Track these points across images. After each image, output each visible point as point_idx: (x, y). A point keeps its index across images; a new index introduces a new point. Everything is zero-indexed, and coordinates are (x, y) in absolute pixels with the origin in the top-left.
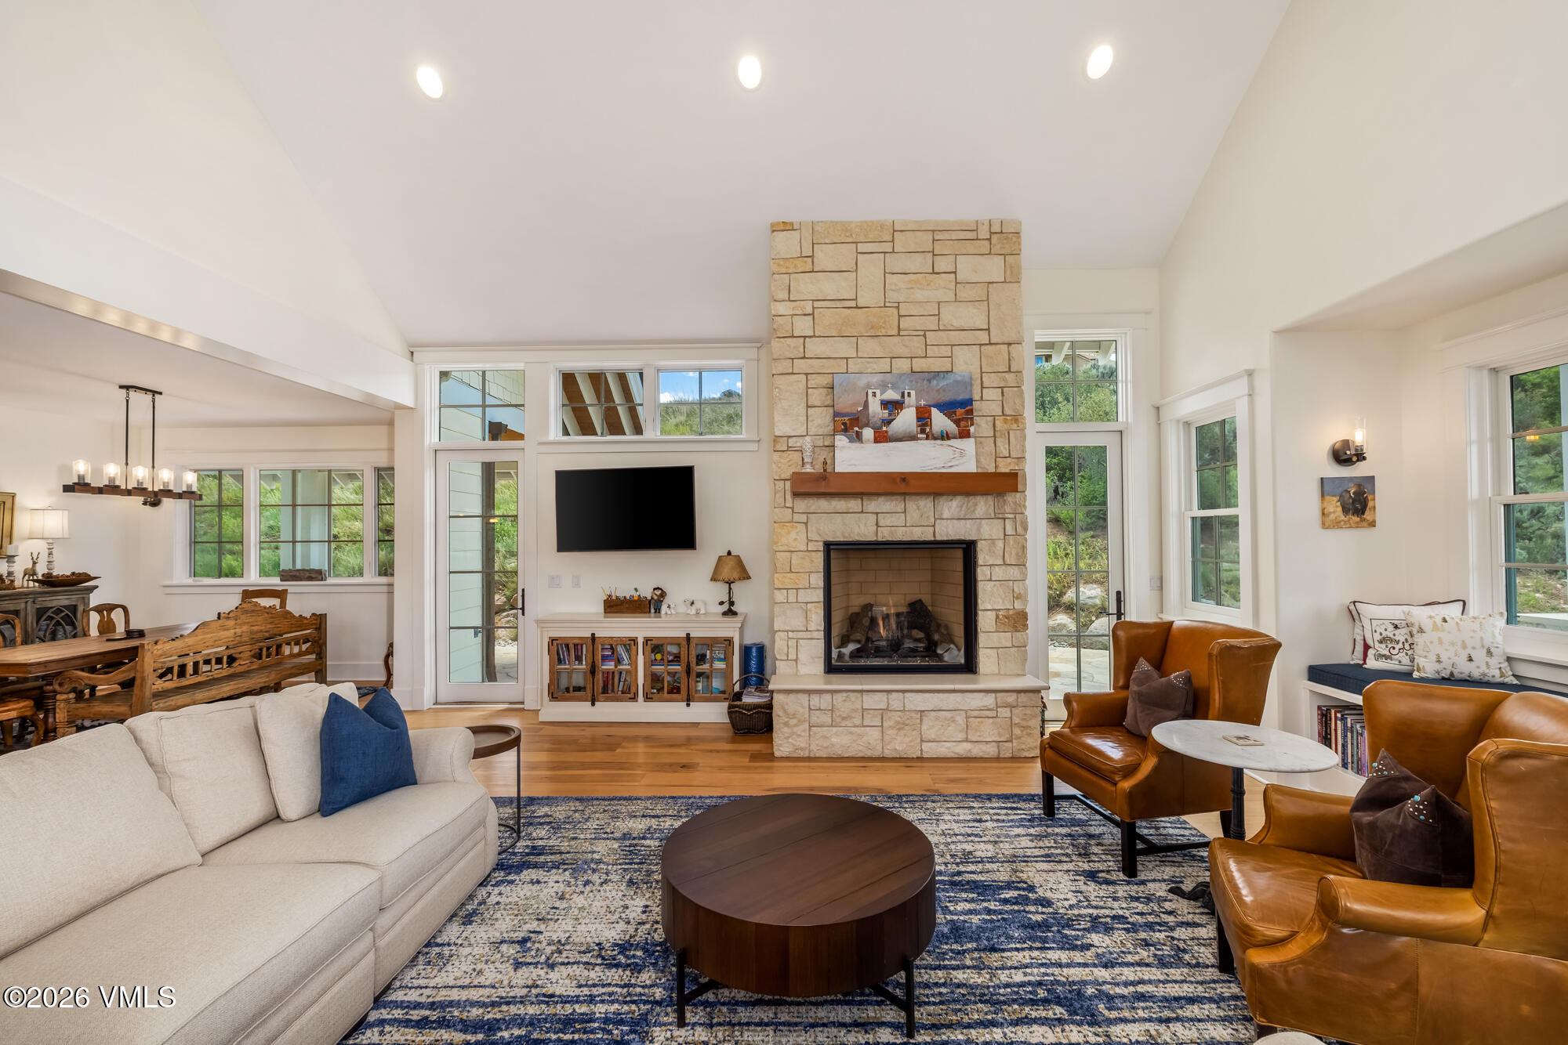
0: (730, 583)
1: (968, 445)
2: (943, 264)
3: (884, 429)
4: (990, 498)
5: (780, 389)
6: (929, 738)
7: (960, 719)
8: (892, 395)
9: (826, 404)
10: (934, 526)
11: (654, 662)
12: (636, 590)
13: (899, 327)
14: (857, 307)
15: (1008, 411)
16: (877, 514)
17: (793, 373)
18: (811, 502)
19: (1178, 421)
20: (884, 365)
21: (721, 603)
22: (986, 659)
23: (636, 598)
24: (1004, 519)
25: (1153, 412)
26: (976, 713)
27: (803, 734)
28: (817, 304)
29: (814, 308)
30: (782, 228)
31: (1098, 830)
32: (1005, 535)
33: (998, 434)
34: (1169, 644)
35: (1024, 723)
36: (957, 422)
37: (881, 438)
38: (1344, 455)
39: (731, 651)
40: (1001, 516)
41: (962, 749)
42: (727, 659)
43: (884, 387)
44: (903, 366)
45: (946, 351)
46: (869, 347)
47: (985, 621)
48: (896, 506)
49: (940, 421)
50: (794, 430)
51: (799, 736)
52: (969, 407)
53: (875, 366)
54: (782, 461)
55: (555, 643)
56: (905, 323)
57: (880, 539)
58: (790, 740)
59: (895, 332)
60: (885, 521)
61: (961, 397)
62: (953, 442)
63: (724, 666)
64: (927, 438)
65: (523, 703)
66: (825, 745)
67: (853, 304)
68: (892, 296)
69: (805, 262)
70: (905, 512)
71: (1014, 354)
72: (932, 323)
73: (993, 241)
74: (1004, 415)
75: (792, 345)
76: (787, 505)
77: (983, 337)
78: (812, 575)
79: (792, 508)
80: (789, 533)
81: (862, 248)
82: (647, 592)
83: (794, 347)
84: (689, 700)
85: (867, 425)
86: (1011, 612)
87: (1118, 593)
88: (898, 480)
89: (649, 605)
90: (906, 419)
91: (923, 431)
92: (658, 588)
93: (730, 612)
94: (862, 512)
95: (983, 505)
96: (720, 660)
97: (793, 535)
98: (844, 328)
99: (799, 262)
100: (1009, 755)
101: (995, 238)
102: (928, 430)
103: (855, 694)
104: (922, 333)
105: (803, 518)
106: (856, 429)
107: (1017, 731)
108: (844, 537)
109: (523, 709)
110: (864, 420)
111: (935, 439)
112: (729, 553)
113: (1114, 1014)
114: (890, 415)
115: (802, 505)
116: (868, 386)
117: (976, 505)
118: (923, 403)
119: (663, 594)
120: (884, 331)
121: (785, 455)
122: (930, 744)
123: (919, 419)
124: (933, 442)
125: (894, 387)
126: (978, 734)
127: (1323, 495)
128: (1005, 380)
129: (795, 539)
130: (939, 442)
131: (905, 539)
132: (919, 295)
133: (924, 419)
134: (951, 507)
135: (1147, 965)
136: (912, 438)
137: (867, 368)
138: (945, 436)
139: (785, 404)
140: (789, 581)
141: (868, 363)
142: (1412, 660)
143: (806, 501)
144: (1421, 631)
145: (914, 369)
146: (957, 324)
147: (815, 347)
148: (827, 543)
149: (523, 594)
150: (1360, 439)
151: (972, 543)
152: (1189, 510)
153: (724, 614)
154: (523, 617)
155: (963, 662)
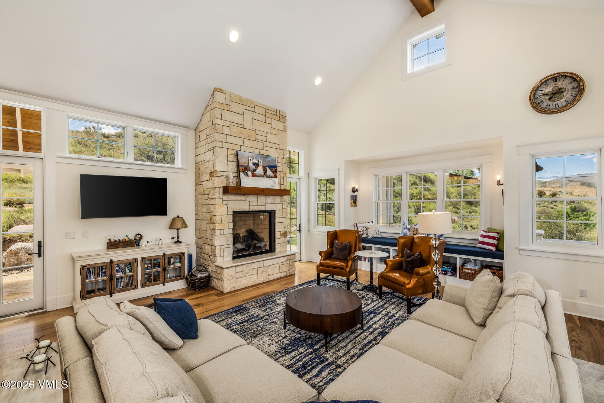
0: (178, 229)
1: (276, 180)
2: (268, 121)
3: (254, 172)
4: (279, 197)
5: (219, 153)
6: (270, 274)
7: (278, 266)
8: (255, 161)
9: (234, 161)
10: (265, 206)
11: (145, 269)
12: (127, 236)
13: (256, 138)
14: (244, 128)
15: (283, 171)
16: (249, 201)
17: (223, 148)
18: (229, 196)
19: (314, 177)
20: (251, 150)
21: (173, 238)
22: (278, 247)
23: (127, 240)
24: (282, 203)
25: (308, 174)
26: (281, 264)
27: (234, 282)
28: (231, 123)
29: (230, 125)
30: (219, 91)
31: (331, 284)
32: (282, 208)
33: (281, 177)
34: (337, 236)
35: (292, 264)
36: (273, 172)
37: (254, 175)
38: (354, 190)
39: (184, 258)
40: (282, 202)
41: (278, 276)
42: (181, 261)
43: (253, 158)
44: (257, 151)
45: (268, 149)
46: (247, 143)
47: (278, 235)
48: (255, 199)
49: (269, 172)
50: (223, 169)
51: (233, 283)
52: (276, 168)
53: (249, 150)
54: (219, 180)
55: (85, 268)
56: (258, 137)
57: (250, 210)
58: (230, 285)
59: (255, 140)
60: (252, 204)
61: (274, 165)
62: (273, 179)
63: (180, 265)
64: (266, 177)
65: (43, 308)
66: (241, 284)
67: (243, 126)
68: (254, 127)
69: (227, 107)
70: (257, 201)
71: (285, 153)
72: (265, 139)
73: (280, 117)
74: (282, 171)
75: (223, 137)
76: (221, 198)
77: (277, 146)
78: (229, 224)
79: (222, 199)
80: (221, 208)
81: (246, 107)
82: (132, 237)
83: (224, 138)
84: (164, 283)
85: (249, 171)
86: (284, 232)
87: (299, 224)
88: (261, 191)
89: (135, 243)
90: (260, 170)
91: (265, 175)
92: (138, 234)
93: (178, 242)
94: (245, 201)
95: (277, 199)
96: (177, 262)
97: (223, 209)
98: (240, 134)
99: (225, 106)
100: (289, 274)
101: (281, 116)
102: (266, 174)
103: (250, 264)
104: (262, 142)
105: (226, 202)
106: (246, 171)
107: (291, 267)
108: (239, 209)
109: (46, 312)
110: (248, 169)
111: (268, 177)
112: (178, 217)
113: (379, 312)
114: (255, 168)
115: (226, 197)
116: (248, 157)
117: (276, 199)
118: (264, 165)
119: (141, 237)
120: (252, 138)
121: (220, 178)
122: (270, 276)
123: (264, 170)
124: (268, 178)
125: (256, 158)
126: (282, 270)
127: (351, 199)
128: (283, 161)
129: (224, 210)
130: (269, 178)
131: (257, 210)
132: (262, 129)
133: (265, 170)
134: (270, 199)
135: (372, 303)
136: (262, 177)
137: (246, 150)
138: (270, 177)
139: (220, 159)
140: (221, 226)
141: (247, 148)
142: (367, 234)
143: (227, 196)
144: (369, 228)
145: (260, 153)
146: (272, 141)
147: (230, 139)
148: (234, 212)
149: (40, 245)
150: (357, 187)
151: (274, 211)
152: (316, 201)
153: (175, 243)
154: (41, 258)
155: (268, 249)
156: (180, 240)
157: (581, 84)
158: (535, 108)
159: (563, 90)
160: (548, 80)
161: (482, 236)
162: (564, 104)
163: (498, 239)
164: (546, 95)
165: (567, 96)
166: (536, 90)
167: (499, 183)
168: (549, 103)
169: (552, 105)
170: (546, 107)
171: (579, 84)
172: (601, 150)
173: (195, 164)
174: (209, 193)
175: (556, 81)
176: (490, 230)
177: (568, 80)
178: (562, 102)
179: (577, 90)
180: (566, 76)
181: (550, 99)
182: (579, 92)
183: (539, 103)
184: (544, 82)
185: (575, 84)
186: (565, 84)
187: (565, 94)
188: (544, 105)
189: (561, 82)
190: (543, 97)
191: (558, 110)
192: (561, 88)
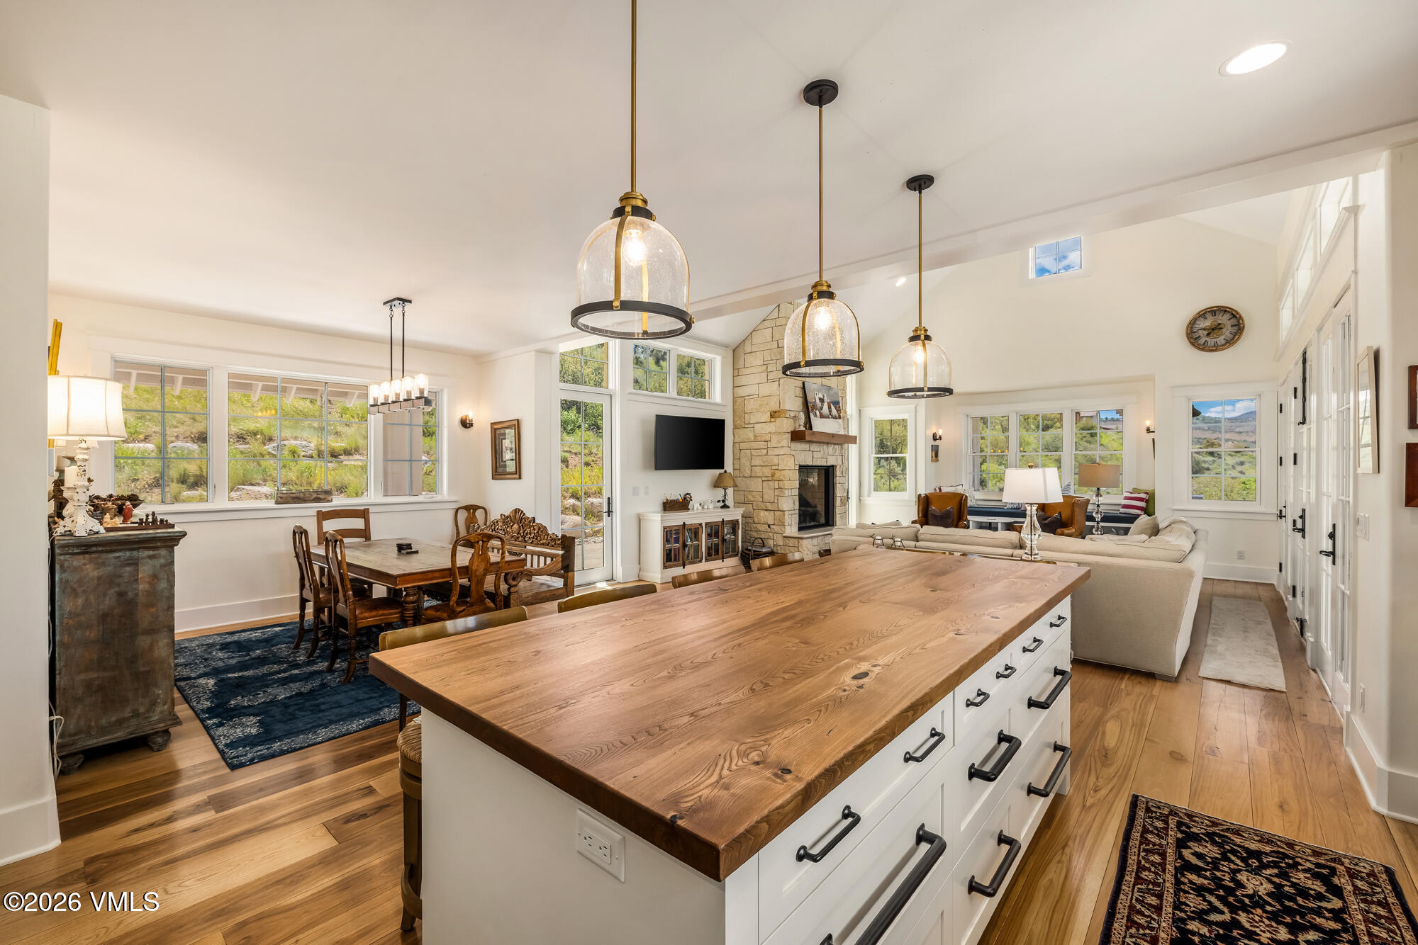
0: (725, 489)
1: (841, 422)
3: (822, 411)
4: (839, 446)
5: (788, 386)
8: (820, 395)
9: (800, 396)
10: (829, 460)
16: (813, 452)
18: (798, 445)
19: (869, 417)
21: (719, 501)
22: (837, 519)
23: (681, 501)
24: (841, 456)
25: (859, 412)
32: (841, 463)
33: (844, 418)
34: (931, 499)
36: (837, 411)
37: (821, 415)
38: (935, 438)
39: (738, 527)
40: (841, 454)
42: (734, 532)
43: (818, 391)
44: (819, 381)
47: (838, 501)
49: (833, 411)
50: (789, 407)
52: (839, 405)
54: (785, 423)
55: (665, 530)
57: (813, 464)
61: (837, 400)
62: (838, 420)
63: (733, 537)
64: (831, 418)
65: (614, 580)
70: (820, 451)
71: (844, 382)
76: (789, 446)
78: (796, 482)
79: (790, 448)
80: (787, 460)
84: (723, 558)
85: (817, 409)
86: (844, 497)
90: (826, 408)
91: (830, 414)
92: (688, 494)
93: (725, 506)
94: (809, 451)
95: (838, 449)
96: (730, 533)
97: (791, 461)
105: (793, 453)
106: (814, 410)
108: (805, 463)
110: (815, 406)
111: (833, 418)
112: (726, 471)
114: (821, 405)
115: (794, 445)
116: (814, 390)
117: (836, 449)
118: (829, 402)
119: (691, 498)
121: (787, 420)
125: (820, 391)
127: (931, 451)
128: (843, 393)
129: (792, 464)
130: (833, 420)
131: (820, 464)
133: (830, 409)
134: (833, 449)
136: (827, 417)
138: (835, 418)
139: (789, 393)
140: (789, 485)
143: (796, 444)
145: (823, 384)
148: (800, 466)
149: (609, 501)
150: (940, 432)
151: (833, 466)
152: (872, 453)
153: (722, 507)
154: (610, 518)
155: (824, 522)
156: (727, 503)
157: (1241, 322)
158: (1193, 344)
159: (1222, 326)
160: (1206, 312)
161: (1127, 498)
162: (1223, 342)
163: (1147, 501)
164: (1204, 329)
165: (1227, 332)
166: (1193, 323)
167: (1148, 430)
168: (1208, 339)
169: (1211, 341)
170: (1204, 344)
171: (1238, 321)
172: (1260, 395)
173: (734, 398)
174: (769, 439)
175: (1215, 315)
176: (1136, 490)
177: (1227, 316)
178: (1221, 340)
179: (1236, 328)
180: (1225, 311)
181: (1208, 334)
182: (1238, 330)
183: (1196, 339)
184: (1202, 315)
185: (1234, 321)
186: (1224, 319)
187: (1224, 330)
188: (1202, 341)
189: (1220, 317)
190: (1201, 332)
191: (1216, 348)
192: (1220, 324)
